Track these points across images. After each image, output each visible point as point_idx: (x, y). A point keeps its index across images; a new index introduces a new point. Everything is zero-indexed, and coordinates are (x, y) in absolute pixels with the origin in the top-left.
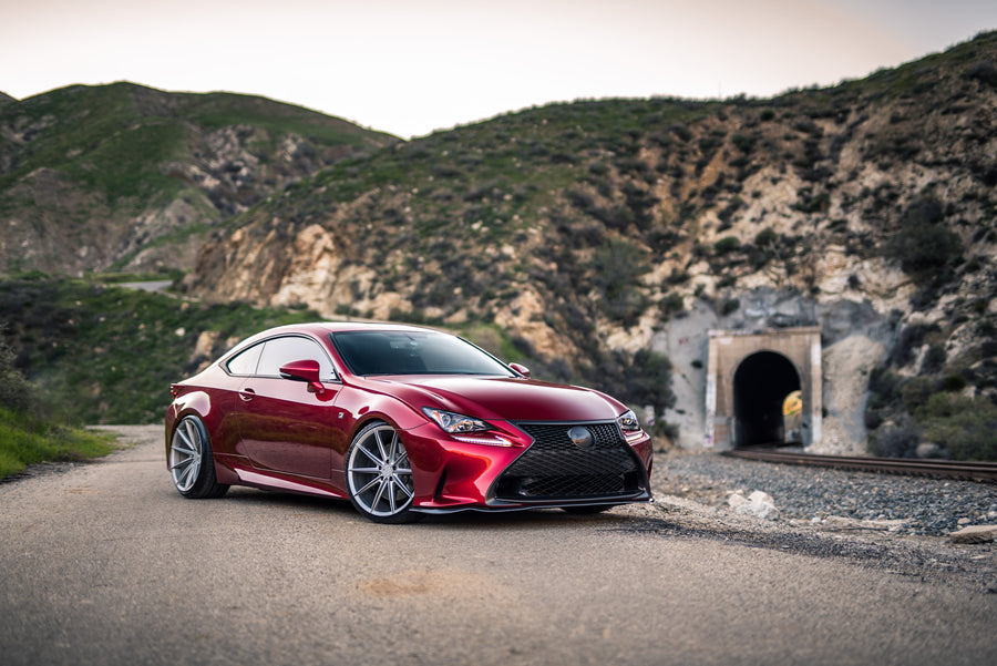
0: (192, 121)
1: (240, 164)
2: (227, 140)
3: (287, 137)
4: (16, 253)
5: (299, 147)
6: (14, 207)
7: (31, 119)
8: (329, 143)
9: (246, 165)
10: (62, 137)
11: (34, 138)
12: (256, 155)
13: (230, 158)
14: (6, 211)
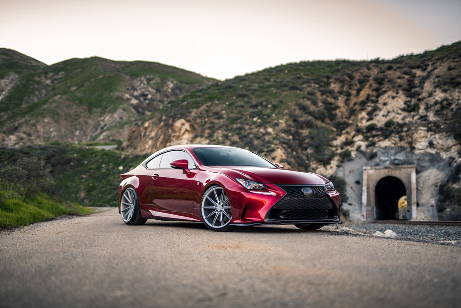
0: (126, 74)
1: (148, 93)
2: (142, 82)
3: (169, 81)
4: (48, 134)
5: (174, 85)
7: (54, 74)
8: (188, 83)
9: (150, 93)
10: (68, 81)
11: (55, 82)
12: (155, 89)
13: (143, 90)
14: (43, 115)
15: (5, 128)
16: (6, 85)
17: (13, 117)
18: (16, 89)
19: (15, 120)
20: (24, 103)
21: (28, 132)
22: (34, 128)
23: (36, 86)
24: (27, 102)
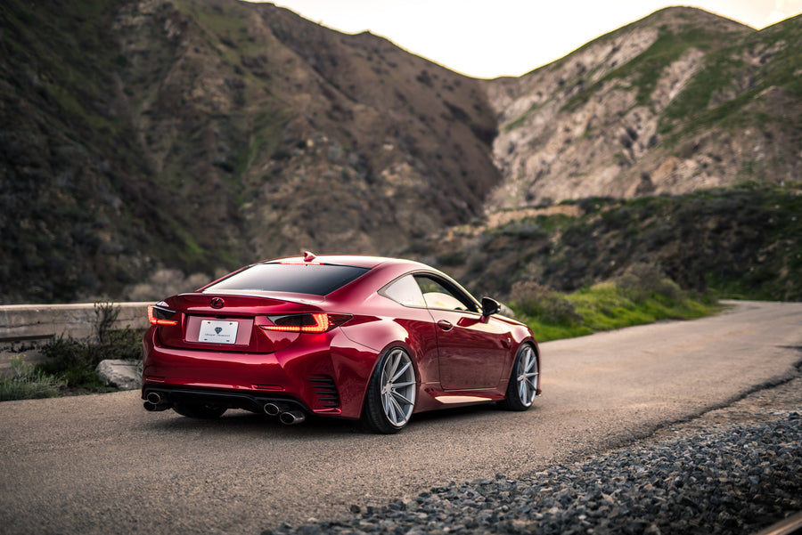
4: (749, 156)
6: (749, 120)
7: (766, 45)
10: (791, 58)
11: (768, 61)
14: (742, 123)
15: (678, 148)
16: (683, 72)
17: (691, 129)
18: (699, 78)
19: (695, 134)
20: (711, 101)
21: (715, 153)
22: (726, 146)
23: (733, 70)
24: (717, 100)
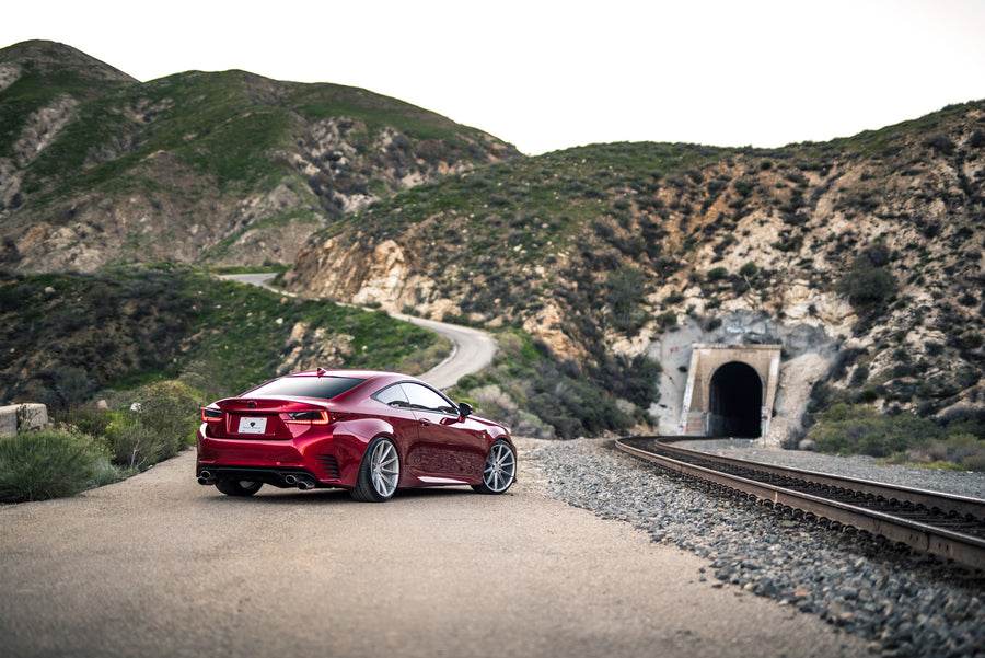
0: (297, 111)
1: (340, 153)
2: (329, 130)
3: (383, 130)
4: (135, 227)
5: (393, 140)
6: (135, 186)
7: (152, 101)
8: (422, 137)
9: (344, 155)
10: (179, 119)
11: (153, 119)
12: (354, 146)
13: (331, 147)
14: (128, 189)
15: (49, 212)
16: (53, 121)
17: (65, 190)
18: (73, 130)
19: (70, 196)
20: (87, 159)
21: (95, 222)
22: (109, 214)
23: (113, 125)
24: (94, 159)
